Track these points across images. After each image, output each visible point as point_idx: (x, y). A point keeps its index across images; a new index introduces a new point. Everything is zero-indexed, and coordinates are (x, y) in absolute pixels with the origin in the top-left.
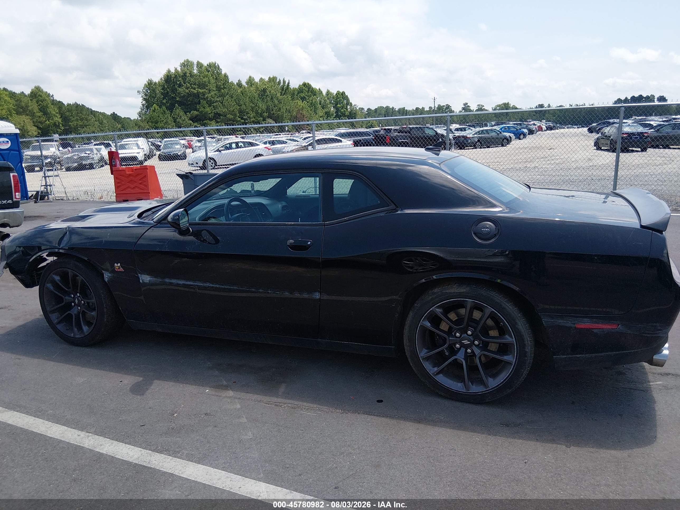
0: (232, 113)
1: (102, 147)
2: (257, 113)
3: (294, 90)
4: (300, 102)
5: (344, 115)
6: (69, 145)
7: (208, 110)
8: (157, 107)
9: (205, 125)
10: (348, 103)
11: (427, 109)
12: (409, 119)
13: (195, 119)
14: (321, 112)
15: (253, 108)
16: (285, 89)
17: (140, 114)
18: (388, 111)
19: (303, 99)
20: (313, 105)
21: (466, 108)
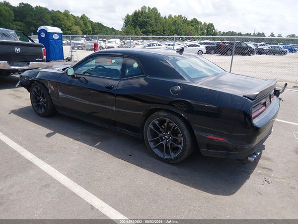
0: (160, 30)
1: (102, 42)
2: (171, 31)
3: (189, 21)
4: (191, 27)
5: (211, 35)
6: (90, 40)
7: (150, 28)
8: (129, 26)
9: (147, 35)
10: (214, 29)
11: (252, 34)
12: (243, 38)
13: (144, 33)
14: (200, 32)
15: (169, 29)
16: (185, 21)
17: (122, 29)
18: (233, 34)
19: (192, 26)
20: (197, 29)
21: (272, 35)
